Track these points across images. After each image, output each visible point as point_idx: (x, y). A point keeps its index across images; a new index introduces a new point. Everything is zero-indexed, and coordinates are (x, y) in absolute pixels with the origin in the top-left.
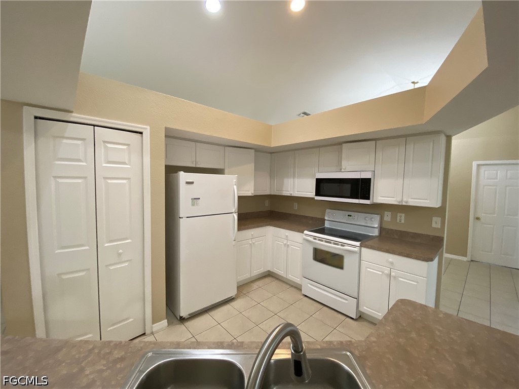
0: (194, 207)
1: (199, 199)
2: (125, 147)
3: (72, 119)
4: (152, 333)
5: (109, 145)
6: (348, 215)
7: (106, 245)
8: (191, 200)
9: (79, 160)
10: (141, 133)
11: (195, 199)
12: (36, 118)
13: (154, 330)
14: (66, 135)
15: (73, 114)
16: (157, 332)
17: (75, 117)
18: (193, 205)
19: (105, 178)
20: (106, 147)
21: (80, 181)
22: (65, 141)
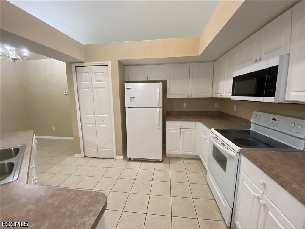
0: (131, 102)
1: (134, 98)
2: (102, 74)
3: (85, 65)
4: (116, 159)
5: (96, 74)
6: (273, 119)
7: (98, 116)
8: (130, 99)
9: (87, 81)
10: (107, 65)
11: (132, 98)
12: (76, 67)
13: (117, 158)
14: (84, 72)
15: (84, 63)
16: (118, 160)
17: (85, 64)
18: (131, 101)
19: (96, 88)
20: (95, 75)
21: (88, 89)
22: (84, 74)
